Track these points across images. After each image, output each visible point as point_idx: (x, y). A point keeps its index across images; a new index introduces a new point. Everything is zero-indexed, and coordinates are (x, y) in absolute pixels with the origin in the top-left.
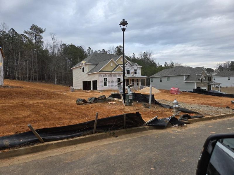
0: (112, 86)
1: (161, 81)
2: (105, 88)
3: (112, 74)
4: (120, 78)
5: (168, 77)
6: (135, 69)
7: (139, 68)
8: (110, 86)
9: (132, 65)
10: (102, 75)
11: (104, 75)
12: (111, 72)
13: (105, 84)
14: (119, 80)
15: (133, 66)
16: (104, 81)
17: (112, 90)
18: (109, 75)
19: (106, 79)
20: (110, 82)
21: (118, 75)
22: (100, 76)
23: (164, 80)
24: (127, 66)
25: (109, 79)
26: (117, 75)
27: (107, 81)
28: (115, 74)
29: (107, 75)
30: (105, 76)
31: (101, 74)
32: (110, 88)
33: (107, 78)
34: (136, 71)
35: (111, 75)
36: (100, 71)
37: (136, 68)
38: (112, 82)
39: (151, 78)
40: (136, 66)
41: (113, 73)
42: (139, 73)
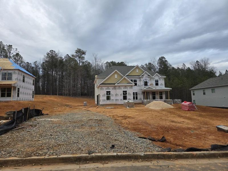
0: (116, 100)
1: (204, 94)
2: (108, 102)
3: (116, 86)
4: (126, 91)
5: (213, 89)
6: (156, 80)
7: (161, 79)
8: (115, 100)
9: (150, 76)
10: (105, 88)
11: (106, 88)
12: (114, 84)
13: (108, 98)
14: (125, 93)
15: (153, 77)
16: (107, 94)
17: (116, 104)
18: (113, 87)
19: (108, 93)
20: (114, 95)
21: (124, 87)
22: (102, 89)
23: (208, 92)
24: (144, 77)
25: (113, 92)
26: (122, 88)
27: (110, 94)
28: (119, 86)
29: (109, 88)
30: (108, 89)
31: (103, 88)
32: (114, 102)
33: (110, 91)
34: (158, 82)
35: (115, 88)
36: (101, 84)
37: (157, 78)
38: (116, 95)
39: (192, 90)
40: (157, 76)
41: (118, 86)
42: (162, 84)
